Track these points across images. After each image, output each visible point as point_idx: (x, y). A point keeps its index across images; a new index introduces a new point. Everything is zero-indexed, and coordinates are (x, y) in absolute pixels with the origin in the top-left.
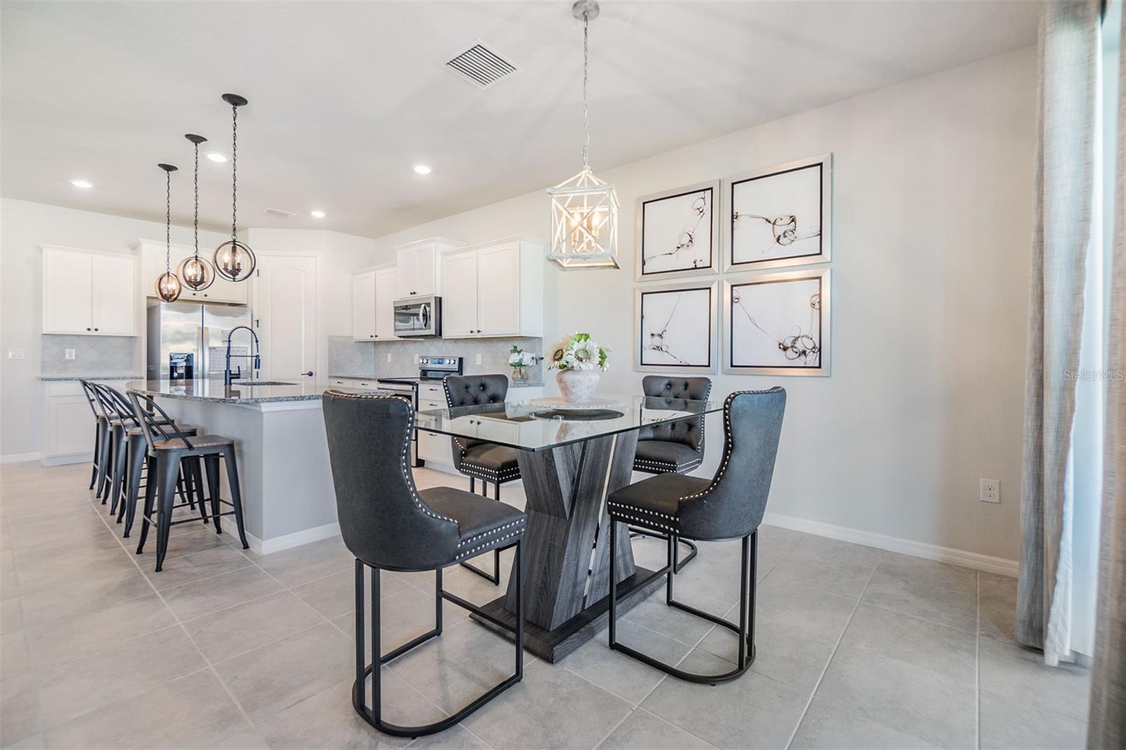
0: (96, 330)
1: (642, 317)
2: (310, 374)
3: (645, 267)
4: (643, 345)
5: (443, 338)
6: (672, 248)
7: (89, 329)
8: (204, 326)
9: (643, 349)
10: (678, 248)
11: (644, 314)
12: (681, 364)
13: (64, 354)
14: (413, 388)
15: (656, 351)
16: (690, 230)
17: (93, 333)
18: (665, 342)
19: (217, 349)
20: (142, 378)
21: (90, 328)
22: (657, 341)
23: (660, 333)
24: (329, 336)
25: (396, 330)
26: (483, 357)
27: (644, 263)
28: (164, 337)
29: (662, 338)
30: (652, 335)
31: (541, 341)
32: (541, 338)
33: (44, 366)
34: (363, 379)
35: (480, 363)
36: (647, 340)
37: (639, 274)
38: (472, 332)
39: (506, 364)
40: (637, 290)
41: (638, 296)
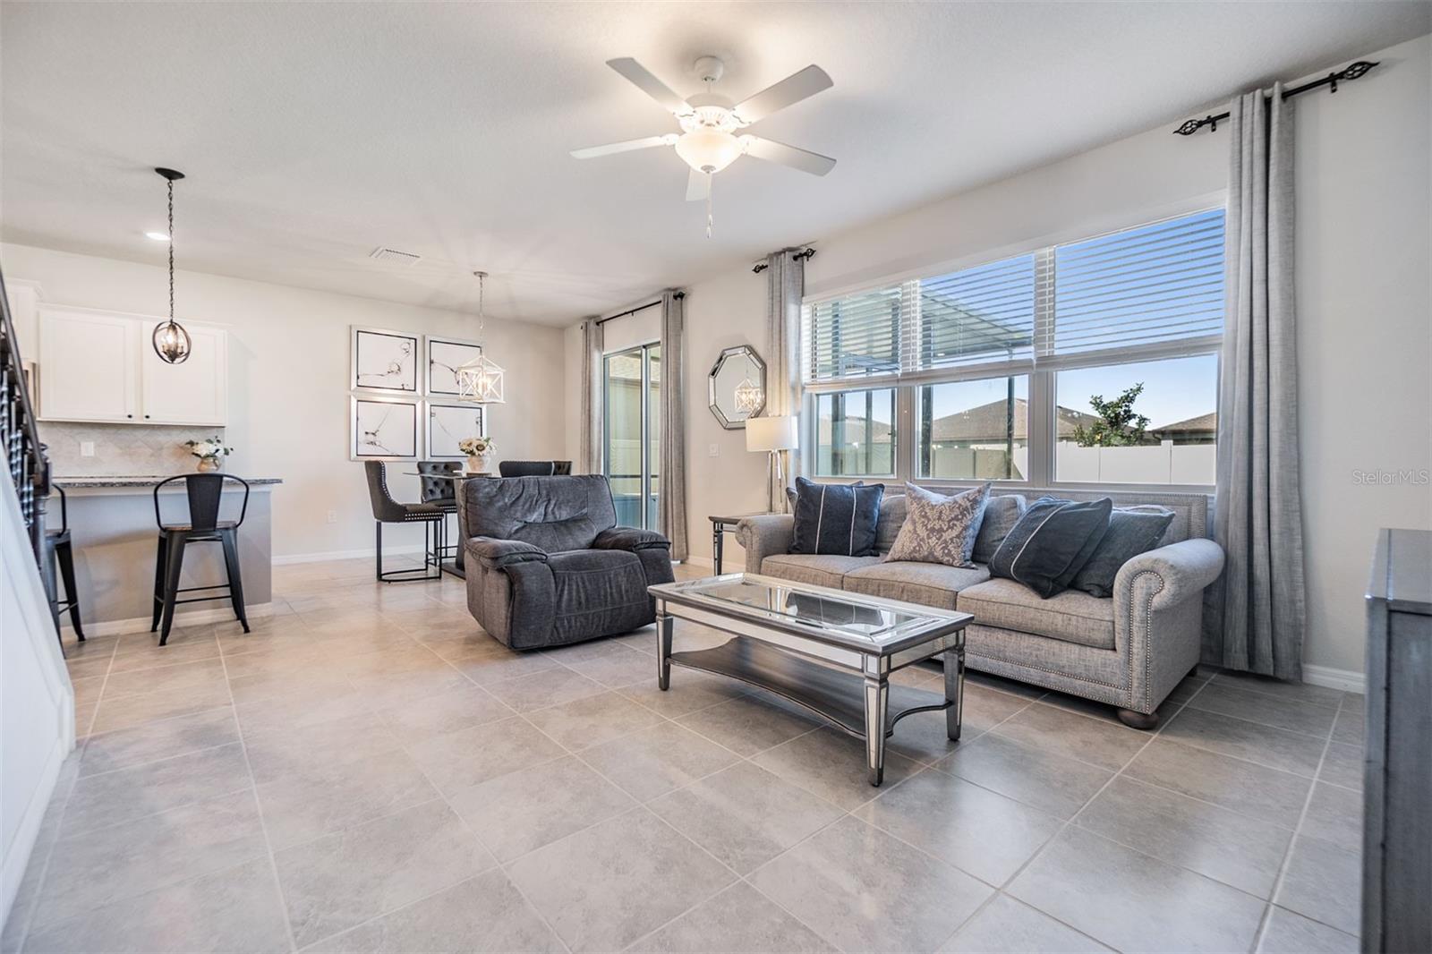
1: (357, 419)
3: (358, 380)
4: (358, 440)
6: (385, 372)
9: (358, 443)
10: (389, 372)
11: (358, 417)
12: (393, 455)
15: (371, 446)
16: (399, 362)
18: (377, 439)
22: (371, 438)
23: (375, 432)
27: (358, 377)
29: (375, 435)
30: (367, 433)
31: (224, 430)
32: (224, 427)
35: (92, 454)
36: (362, 436)
37: (354, 385)
38: (130, 416)
39: (152, 455)
40: (352, 397)
41: (354, 401)
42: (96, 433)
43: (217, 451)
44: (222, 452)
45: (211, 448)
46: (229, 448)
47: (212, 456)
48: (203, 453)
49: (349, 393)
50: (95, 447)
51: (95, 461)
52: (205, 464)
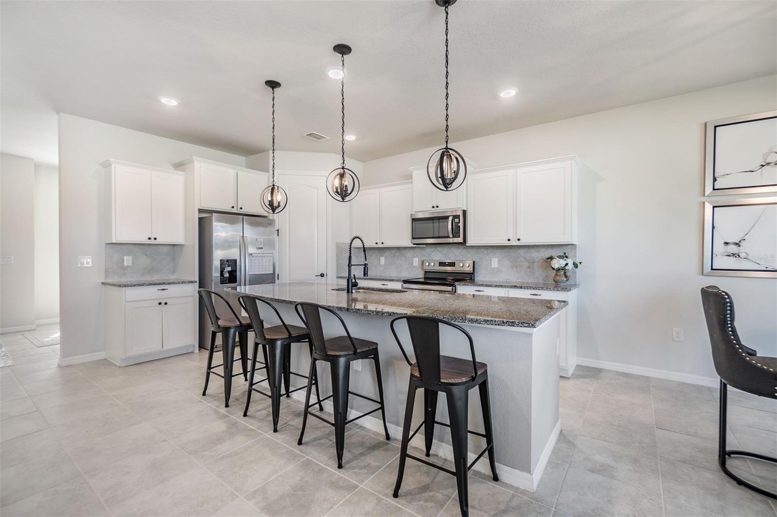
0: (155, 239)
1: (713, 227)
2: (322, 275)
3: (715, 183)
4: (714, 253)
5: (467, 245)
6: (755, 165)
7: (150, 239)
8: (244, 235)
9: (714, 256)
10: (763, 166)
11: (714, 225)
12: (767, 269)
13: (123, 261)
14: (452, 289)
15: (732, 258)
17: (152, 242)
18: (742, 251)
19: (253, 255)
20: (196, 282)
21: (151, 237)
22: (733, 249)
23: (738, 242)
24: (337, 244)
25: (413, 238)
26: (500, 261)
27: (715, 180)
28: (216, 244)
29: (740, 246)
30: (726, 243)
31: (576, 247)
32: (576, 245)
33: (107, 273)
34: (383, 280)
35: (496, 266)
36: (719, 248)
37: (709, 189)
38: (509, 240)
39: (529, 267)
40: (706, 203)
41: (708, 208)
42: (499, 252)
43: (567, 264)
44: (570, 266)
45: (562, 263)
46: (577, 262)
47: (563, 269)
48: (556, 266)
49: (703, 199)
50: (498, 262)
51: (498, 271)
52: (558, 275)
